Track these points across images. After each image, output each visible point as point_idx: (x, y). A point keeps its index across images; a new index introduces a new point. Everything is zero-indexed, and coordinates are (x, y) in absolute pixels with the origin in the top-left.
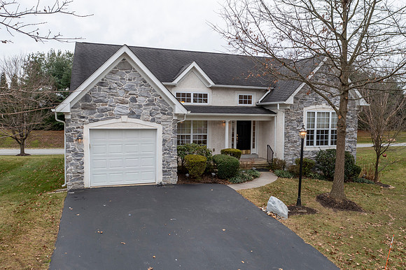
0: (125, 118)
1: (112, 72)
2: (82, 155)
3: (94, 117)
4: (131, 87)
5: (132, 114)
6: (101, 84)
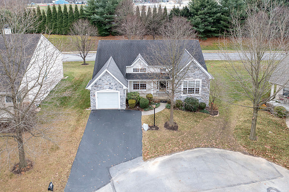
0: (107, 89)
1: (103, 76)
2: (95, 100)
3: (98, 89)
4: (109, 80)
5: (110, 88)
6: (100, 79)
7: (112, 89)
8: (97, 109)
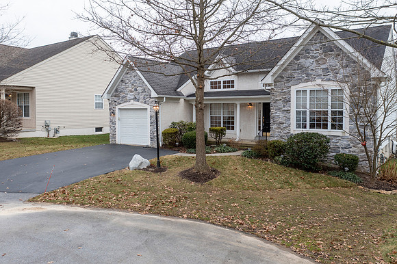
0: (132, 102)
1: (127, 73)
2: (115, 124)
3: (119, 101)
4: (135, 81)
5: (135, 99)
6: (122, 81)
7: (138, 101)
8: (118, 142)
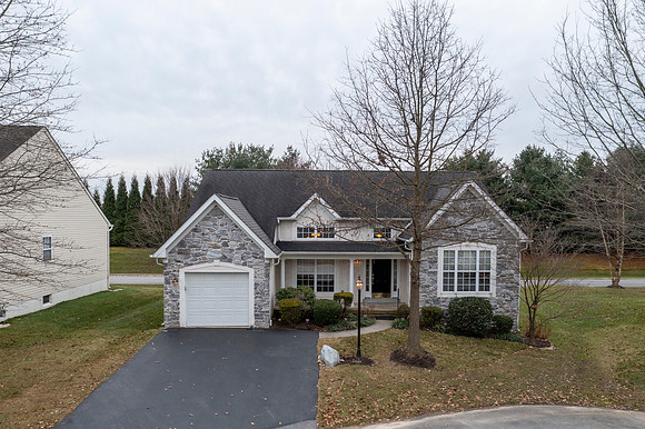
0: (217, 262)
1: (205, 219)
2: (178, 297)
3: (188, 261)
4: (223, 232)
5: (224, 258)
6: (195, 230)
7: (230, 261)
